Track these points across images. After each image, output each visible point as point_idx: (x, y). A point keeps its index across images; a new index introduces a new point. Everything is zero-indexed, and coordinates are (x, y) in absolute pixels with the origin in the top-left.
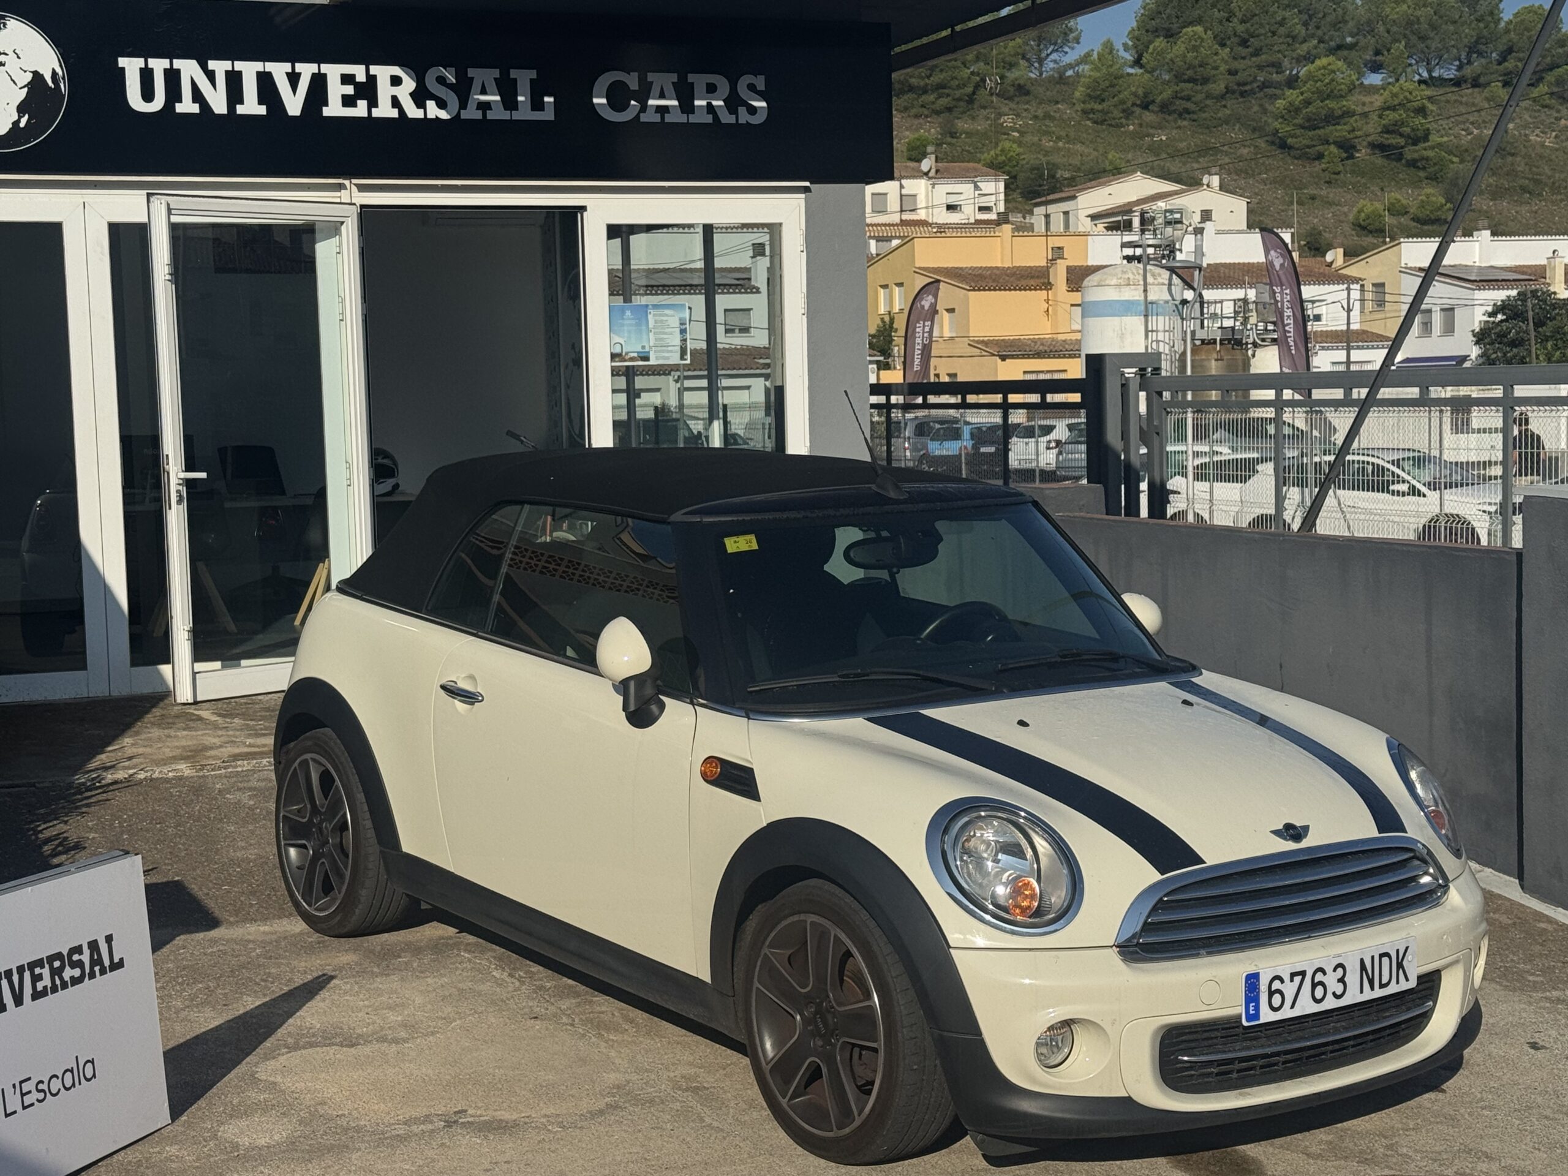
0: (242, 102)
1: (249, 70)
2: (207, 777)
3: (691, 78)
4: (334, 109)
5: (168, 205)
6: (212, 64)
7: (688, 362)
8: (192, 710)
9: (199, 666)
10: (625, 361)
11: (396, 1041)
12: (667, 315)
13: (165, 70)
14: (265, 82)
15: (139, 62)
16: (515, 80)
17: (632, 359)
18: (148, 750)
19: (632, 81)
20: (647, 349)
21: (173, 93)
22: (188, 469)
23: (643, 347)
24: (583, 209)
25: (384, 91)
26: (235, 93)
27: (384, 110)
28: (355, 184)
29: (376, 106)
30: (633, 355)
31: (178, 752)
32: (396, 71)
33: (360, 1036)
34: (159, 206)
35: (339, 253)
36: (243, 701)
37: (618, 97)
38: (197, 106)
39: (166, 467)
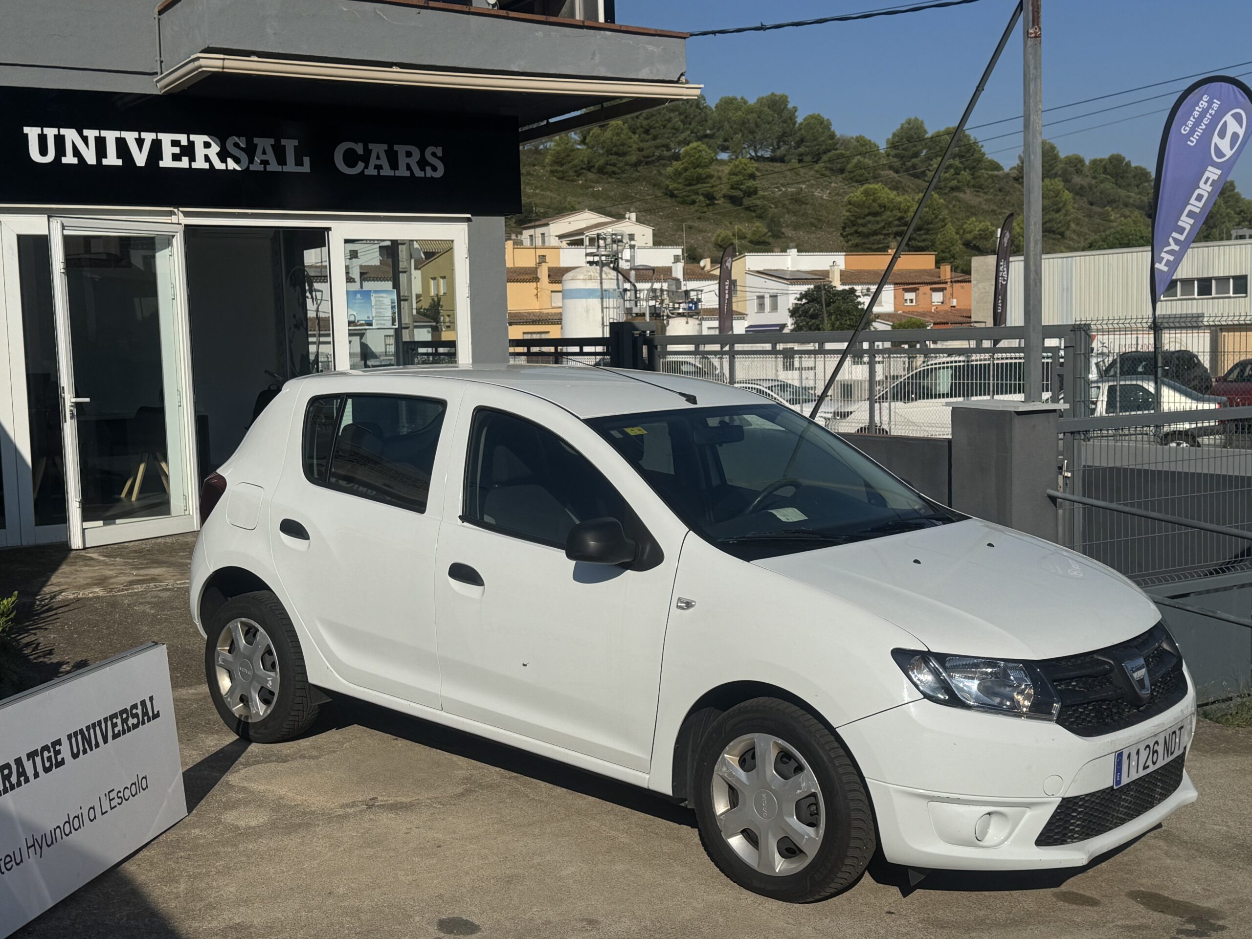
0: (106, 157)
1: (111, 136)
2: (116, 596)
3: (396, 147)
4: (167, 162)
5: (63, 224)
6: (86, 132)
7: (397, 327)
8: (83, 553)
9: (87, 525)
10: (357, 326)
11: (311, 757)
12: (382, 297)
13: (55, 135)
14: (121, 144)
15: (38, 130)
16: (284, 146)
17: (361, 325)
18: (69, 580)
19: (359, 149)
20: (371, 319)
21: (60, 150)
22: (77, 395)
23: (368, 317)
24: (329, 229)
25: (200, 151)
26: (101, 152)
27: (200, 164)
28: (182, 212)
29: (194, 161)
30: (362, 322)
31: (89, 580)
32: (206, 138)
33: (286, 756)
34: (56, 224)
35: (171, 256)
36: (116, 546)
37: (351, 158)
38: (76, 159)
39: (63, 395)
